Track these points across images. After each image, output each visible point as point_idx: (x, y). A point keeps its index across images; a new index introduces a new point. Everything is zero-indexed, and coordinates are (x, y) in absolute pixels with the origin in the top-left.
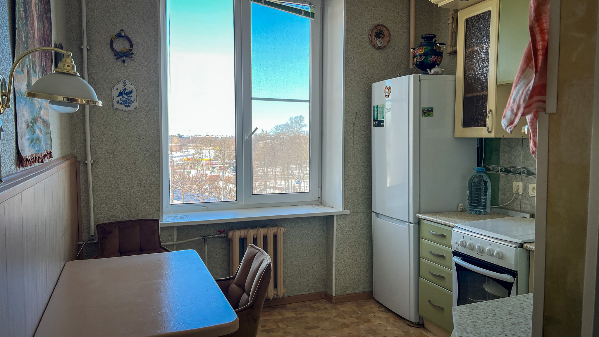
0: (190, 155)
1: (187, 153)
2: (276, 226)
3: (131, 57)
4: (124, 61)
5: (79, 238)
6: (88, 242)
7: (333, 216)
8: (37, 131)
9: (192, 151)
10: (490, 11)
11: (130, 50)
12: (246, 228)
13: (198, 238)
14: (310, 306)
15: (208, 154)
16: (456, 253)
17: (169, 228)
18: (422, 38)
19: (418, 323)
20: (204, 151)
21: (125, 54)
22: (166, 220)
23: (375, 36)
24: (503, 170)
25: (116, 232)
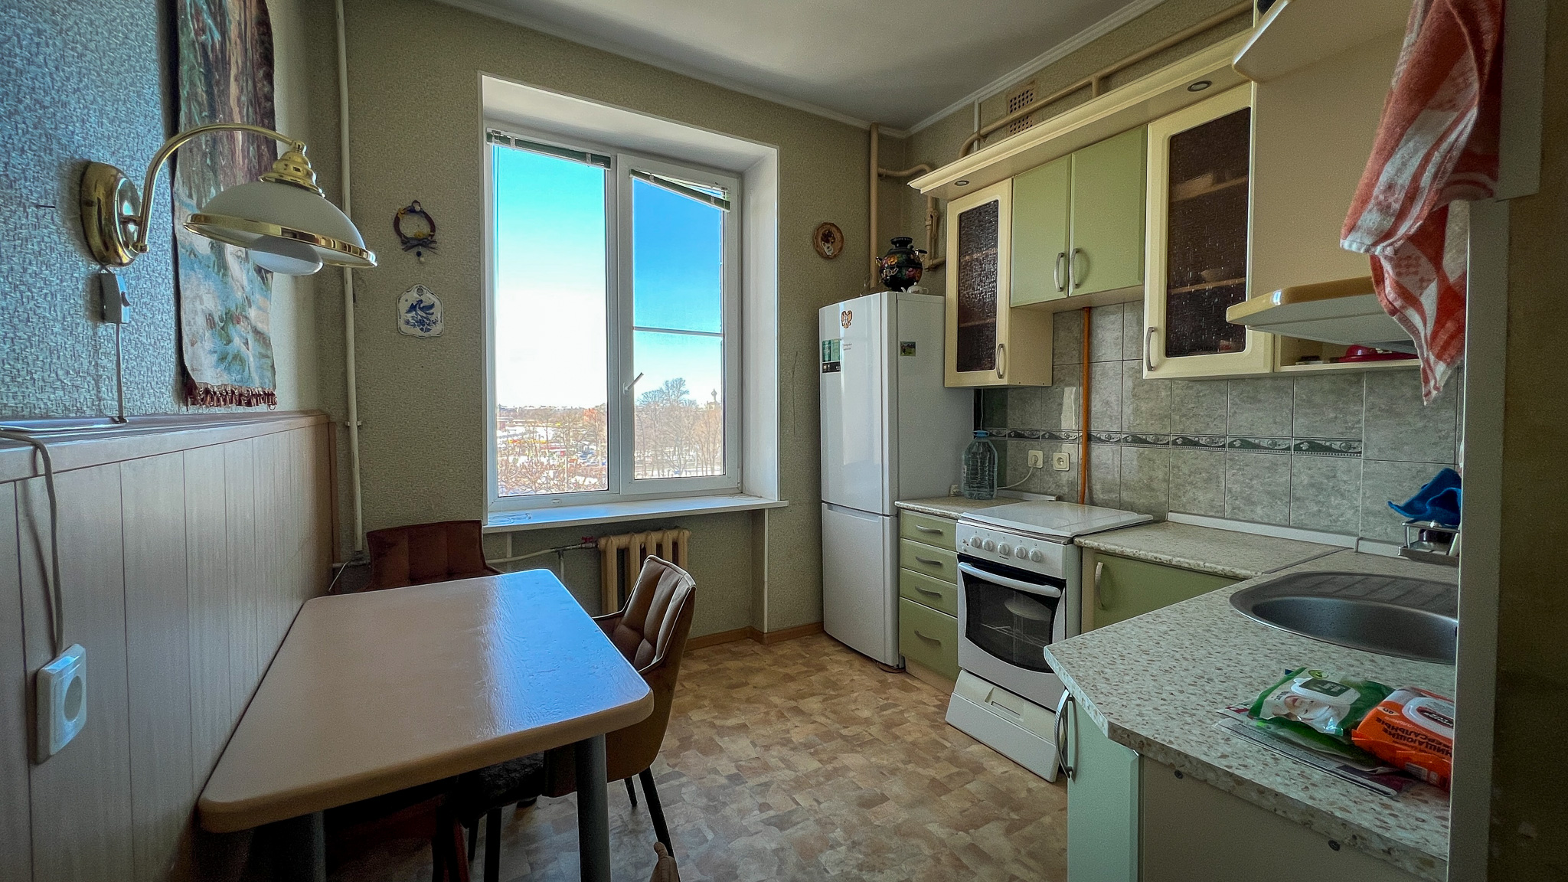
0: (517, 435)
1: (512, 433)
2: (676, 528)
3: (431, 248)
4: (419, 254)
5: (334, 557)
6: (352, 563)
7: (763, 510)
8: (237, 341)
9: (520, 430)
10: (997, 201)
11: (430, 235)
12: (628, 533)
13: (549, 551)
14: (730, 651)
15: (545, 433)
16: (963, 558)
17: (499, 535)
18: (893, 243)
19: (898, 665)
20: (538, 429)
21: (421, 242)
22: (492, 521)
23: (822, 240)
24: (1012, 434)
25: (404, 545)
